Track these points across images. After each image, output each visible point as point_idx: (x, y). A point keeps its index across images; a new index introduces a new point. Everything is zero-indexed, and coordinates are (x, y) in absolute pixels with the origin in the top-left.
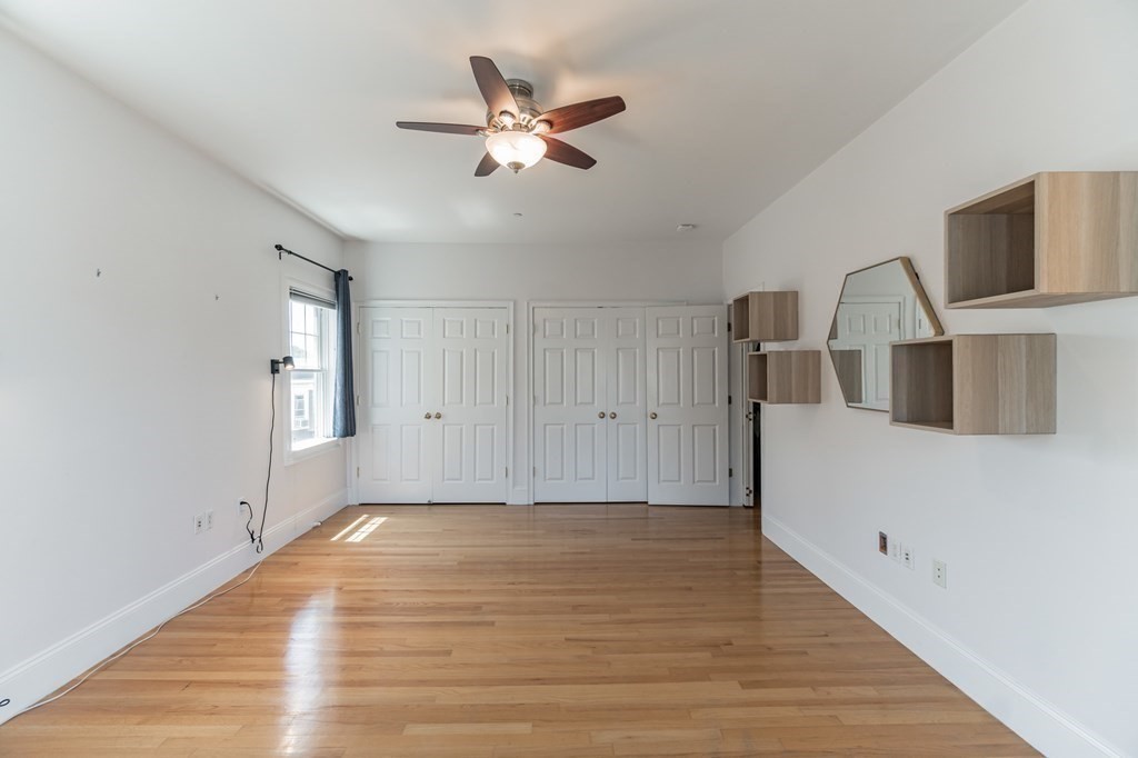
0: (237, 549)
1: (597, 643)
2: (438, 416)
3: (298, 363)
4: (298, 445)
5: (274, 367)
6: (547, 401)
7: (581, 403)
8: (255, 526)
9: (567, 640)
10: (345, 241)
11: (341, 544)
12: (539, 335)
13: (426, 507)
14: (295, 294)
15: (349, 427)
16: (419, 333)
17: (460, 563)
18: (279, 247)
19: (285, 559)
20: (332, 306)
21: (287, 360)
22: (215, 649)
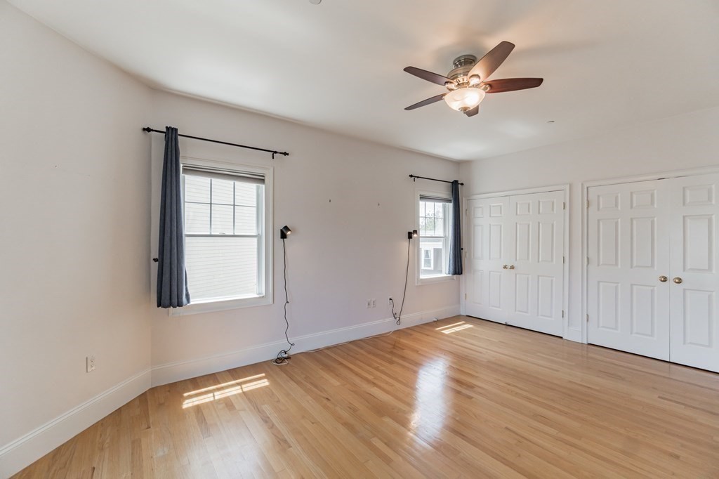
0: (387, 320)
1: (523, 440)
2: (512, 268)
3: (422, 233)
4: (422, 277)
5: (410, 235)
6: (601, 263)
7: (637, 266)
8: (397, 310)
9: (507, 428)
10: (459, 164)
11: (438, 333)
12: (593, 208)
13: (504, 326)
14: (422, 198)
15: (458, 269)
16: (501, 213)
17: (489, 362)
18: (411, 176)
19: (409, 331)
20: (449, 201)
21: (415, 232)
22: (357, 356)
